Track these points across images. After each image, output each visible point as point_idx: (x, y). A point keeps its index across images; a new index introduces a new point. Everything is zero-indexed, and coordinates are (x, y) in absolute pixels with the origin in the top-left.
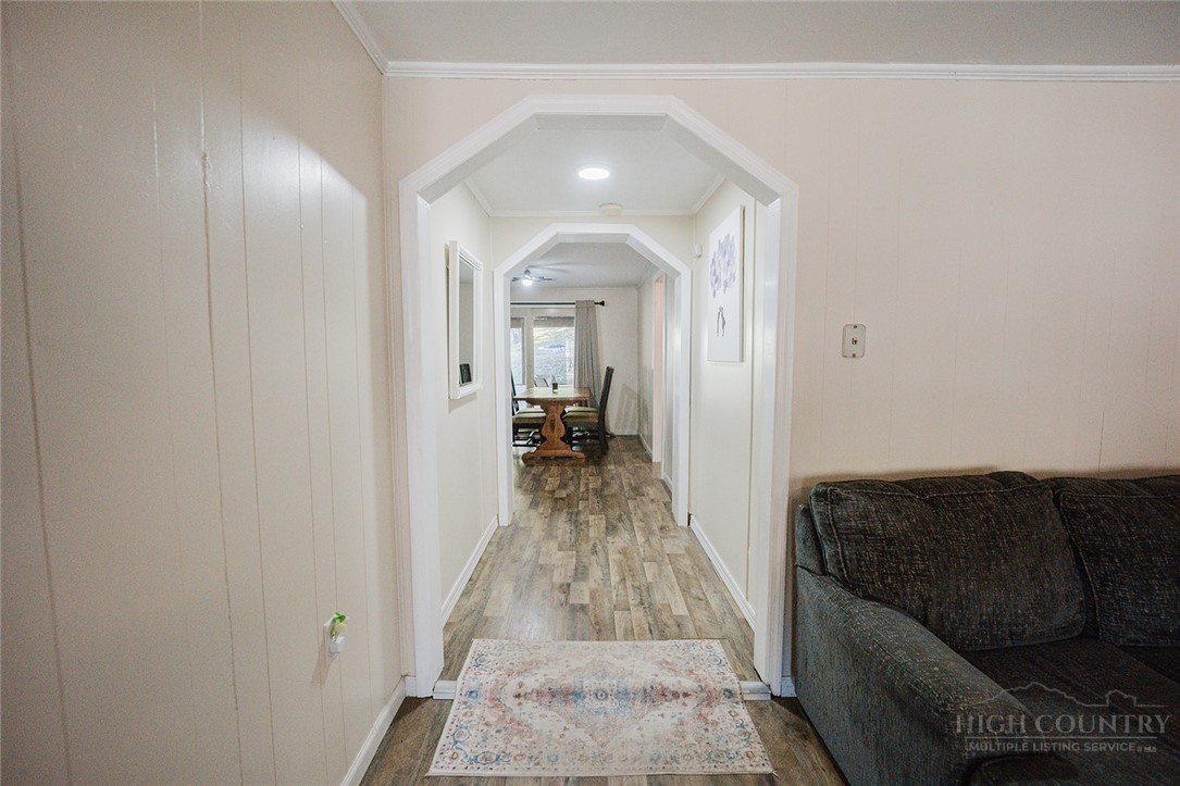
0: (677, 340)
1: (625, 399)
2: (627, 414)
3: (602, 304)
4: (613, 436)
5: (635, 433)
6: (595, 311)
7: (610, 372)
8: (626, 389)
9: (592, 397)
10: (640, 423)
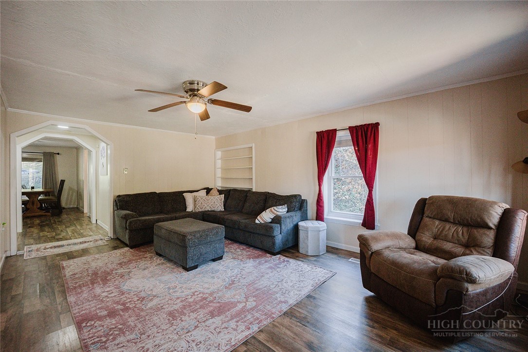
0: (92, 170)
1: (71, 193)
2: (71, 199)
3: (58, 154)
4: (64, 208)
5: (76, 206)
6: (54, 157)
7: (63, 182)
8: (70, 189)
9: (53, 192)
10: (78, 202)
